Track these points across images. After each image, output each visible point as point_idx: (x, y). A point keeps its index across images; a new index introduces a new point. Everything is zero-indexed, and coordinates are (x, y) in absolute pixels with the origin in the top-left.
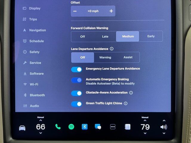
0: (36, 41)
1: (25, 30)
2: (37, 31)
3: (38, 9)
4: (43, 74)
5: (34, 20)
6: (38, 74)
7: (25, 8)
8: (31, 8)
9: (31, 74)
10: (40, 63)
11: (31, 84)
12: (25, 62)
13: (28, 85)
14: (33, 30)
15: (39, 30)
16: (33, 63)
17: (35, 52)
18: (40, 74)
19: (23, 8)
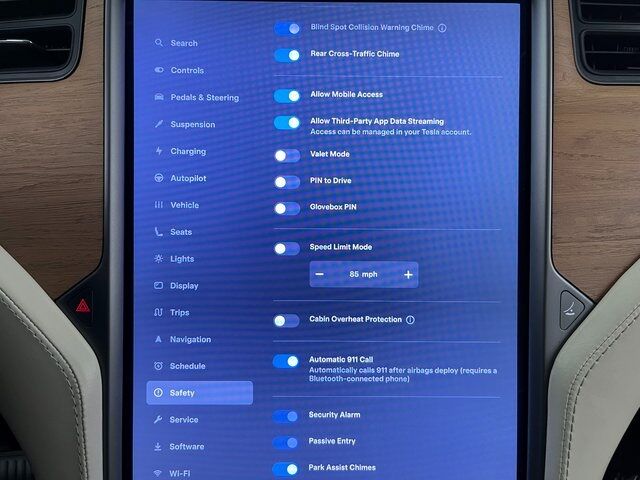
0: (186, 367)
1: (158, 339)
2: (190, 341)
3: (192, 286)
4: (202, 447)
5: (182, 313)
6: (189, 447)
7: (160, 285)
8: (174, 286)
9: (173, 447)
10: (196, 420)
11: (173, 474)
12: (159, 419)
13: (165, 474)
14: (179, 340)
15: (195, 340)
16: (178, 420)
17: (185, 393)
18: (195, 447)
19: (156, 283)
